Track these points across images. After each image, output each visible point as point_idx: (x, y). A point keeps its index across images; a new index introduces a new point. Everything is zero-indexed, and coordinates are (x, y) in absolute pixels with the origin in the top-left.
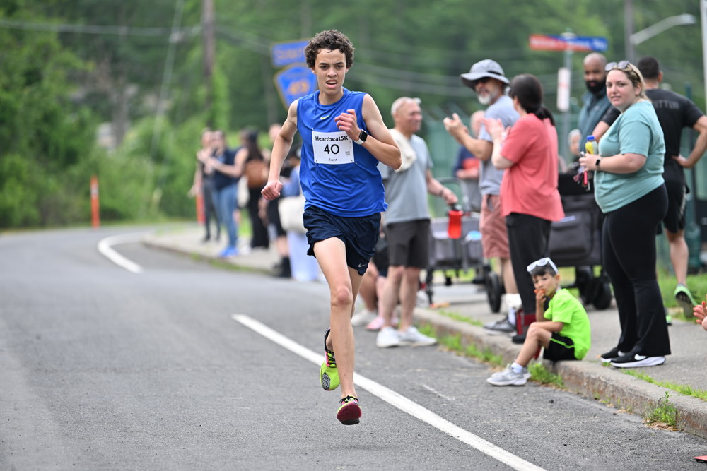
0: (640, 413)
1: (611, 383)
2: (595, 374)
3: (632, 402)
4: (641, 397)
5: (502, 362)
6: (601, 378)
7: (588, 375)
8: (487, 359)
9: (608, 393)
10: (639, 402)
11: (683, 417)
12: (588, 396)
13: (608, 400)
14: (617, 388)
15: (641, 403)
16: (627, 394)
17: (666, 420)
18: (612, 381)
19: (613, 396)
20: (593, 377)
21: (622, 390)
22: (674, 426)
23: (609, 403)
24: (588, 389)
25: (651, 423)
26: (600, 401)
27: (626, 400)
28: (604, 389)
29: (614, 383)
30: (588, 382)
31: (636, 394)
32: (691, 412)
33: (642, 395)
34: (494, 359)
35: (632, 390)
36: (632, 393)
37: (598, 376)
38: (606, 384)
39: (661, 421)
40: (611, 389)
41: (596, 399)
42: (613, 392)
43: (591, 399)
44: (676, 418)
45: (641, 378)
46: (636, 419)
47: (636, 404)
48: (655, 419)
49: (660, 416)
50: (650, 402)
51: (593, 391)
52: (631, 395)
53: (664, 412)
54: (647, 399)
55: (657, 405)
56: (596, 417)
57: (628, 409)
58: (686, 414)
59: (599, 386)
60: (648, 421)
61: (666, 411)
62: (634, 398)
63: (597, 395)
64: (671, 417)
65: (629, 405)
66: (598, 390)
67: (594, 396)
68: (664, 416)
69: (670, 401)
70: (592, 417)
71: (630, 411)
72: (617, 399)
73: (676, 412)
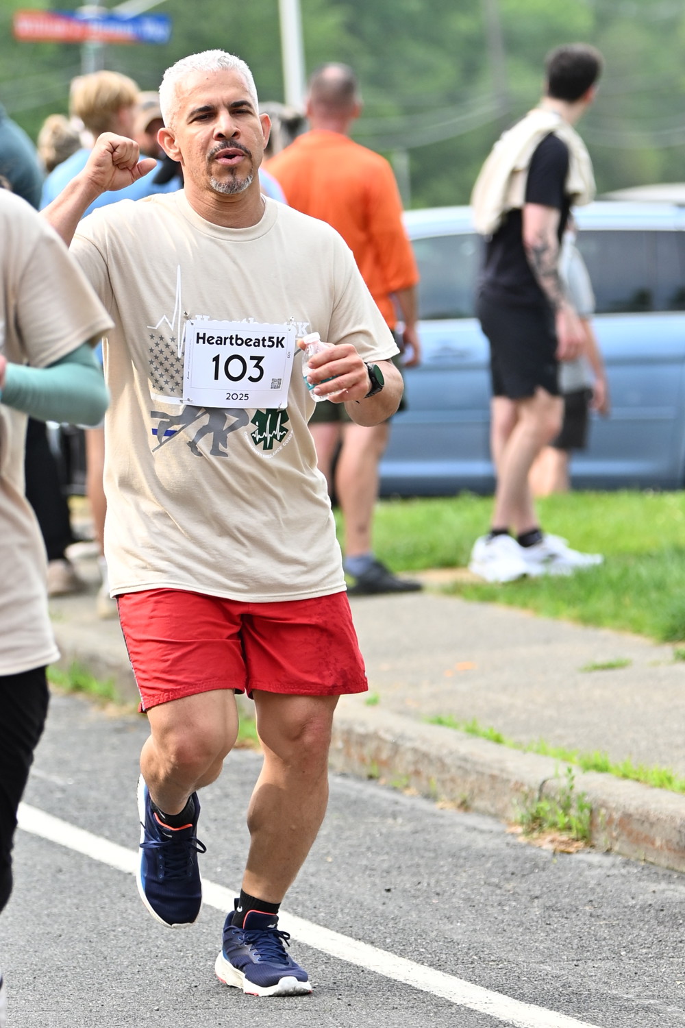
0: (492, 810)
1: (409, 745)
2: (363, 724)
3: (468, 786)
4: (493, 777)
5: (116, 695)
6: (382, 734)
7: (345, 727)
8: (77, 688)
9: (404, 764)
10: (487, 787)
11: (610, 821)
12: (347, 771)
13: (404, 781)
14: (425, 756)
15: (493, 788)
16: (453, 770)
17: (569, 828)
18: (411, 739)
19: (417, 773)
20: (360, 730)
21: (440, 760)
22: (587, 838)
23: (407, 787)
24: (348, 755)
25: (529, 832)
26: (383, 781)
27: (453, 780)
28: (391, 758)
29: (417, 744)
30: (347, 742)
31: (479, 768)
32: (632, 810)
33: (496, 772)
34: (96, 687)
35: (465, 760)
36: (468, 766)
37: (371, 728)
38: (396, 748)
39: (554, 825)
40: (410, 757)
41: (371, 777)
42: (416, 763)
43: (359, 778)
44: (592, 823)
45: (473, 732)
46: (487, 824)
47: (481, 791)
48: (536, 823)
49: (551, 818)
50: (518, 787)
51: (362, 760)
52: (466, 772)
53: (560, 812)
54: (508, 781)
55: (537, 795)
56: (400, 820)
57: (459, 801)
58: (616, 816)
59: (378, 749)
60: (520, 829)
61: (566, 808)
62: (473, 777)
63: (374, 770)
64: (580, 821)
65: (462, 792)
66: (376, 759)
67: (365, 772)
68: (562, 820)
69: (579, 788)
70: (390, 821)
71: (465, 806)
72: (429, 779)
73: (591, 811)
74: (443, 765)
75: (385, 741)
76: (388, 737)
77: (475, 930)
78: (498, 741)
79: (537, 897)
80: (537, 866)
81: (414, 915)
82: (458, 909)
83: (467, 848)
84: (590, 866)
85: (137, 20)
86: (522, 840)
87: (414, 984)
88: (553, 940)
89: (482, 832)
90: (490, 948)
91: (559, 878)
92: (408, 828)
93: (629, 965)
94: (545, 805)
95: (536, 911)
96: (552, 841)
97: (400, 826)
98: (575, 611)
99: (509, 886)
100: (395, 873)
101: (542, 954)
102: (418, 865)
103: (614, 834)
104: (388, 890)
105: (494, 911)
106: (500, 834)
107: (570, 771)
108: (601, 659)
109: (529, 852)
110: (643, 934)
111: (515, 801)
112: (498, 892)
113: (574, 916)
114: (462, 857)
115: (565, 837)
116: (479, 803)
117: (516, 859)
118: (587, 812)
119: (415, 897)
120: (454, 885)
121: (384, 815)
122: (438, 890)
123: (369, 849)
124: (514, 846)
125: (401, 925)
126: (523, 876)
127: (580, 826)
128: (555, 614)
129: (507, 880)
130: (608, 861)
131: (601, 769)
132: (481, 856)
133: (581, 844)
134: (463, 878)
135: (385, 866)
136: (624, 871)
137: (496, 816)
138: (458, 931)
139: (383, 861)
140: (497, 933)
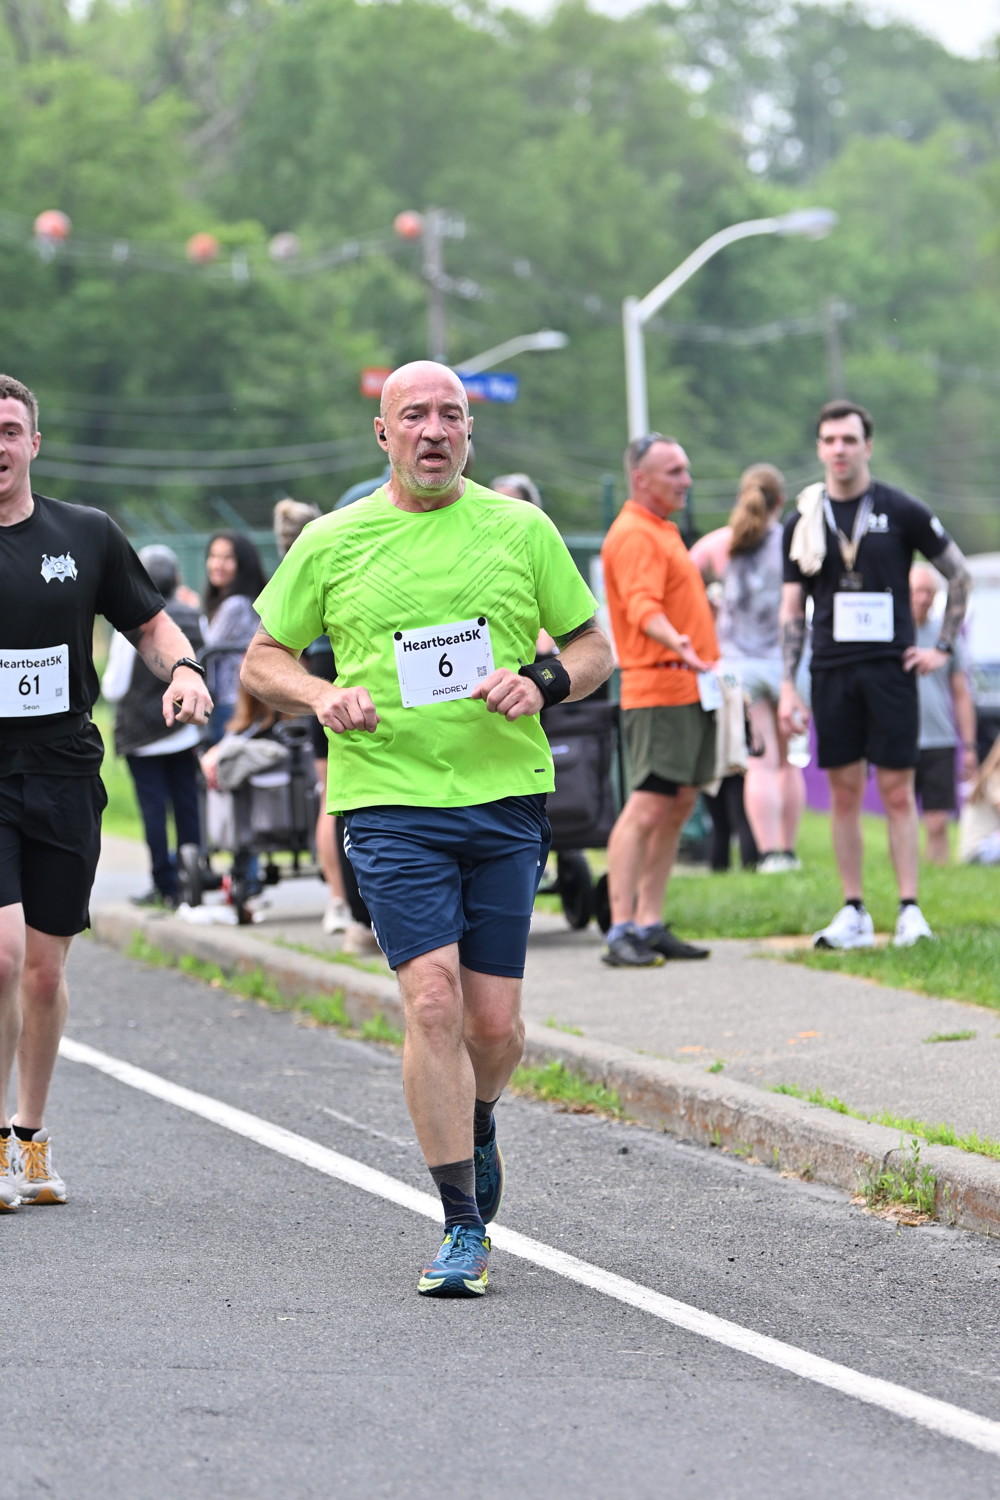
0: (836, 1181)
1: (752, 1113)
2: (706, 1091)
3: (811, 1156)
4: (836, 1147)
6: (724, 1101)
7: (688, 1093)
9: (746, 1133)
10: (830, 1158)
11: (955, 1195)
12: (691, 1138)
13: (748, 1150)
14: (769, 1124)
15: (837, 1158)
16: (796, 1139)
17: (913, 1200)
18: (754, 1107)
19: (760, 1141)
20: (703, 1097)
21: (784, 1129)
22: (932, 1212)
23: (750, 1156)
24: (691, 1120)
25: (872, 1204)
26: (725, 1149)
27: (796, 1150)
28: (734, 1126)
29: (761, 1113)
30: (690, 1109)
31: (822, 1138)
32: (977, 1184)
33: (840, 1142)
35: (810, 1130)
36: (812, 1136)
37: (714, 1097)
38: (739, 1115)
39: (898, 1197)
40: (753, 1125)
41: (713, 1145)
42: (758, 1131)
43: (701, 1145)
44: (936, 1196)
45: (817, 1102)
46: (831, 1195)
47: (824, 1162)
48: (880, 1195)
49: (895, 1190)
50: (862, 1158)
51: (705, 1127)
52: (810, 1141)
53: (905, 1184)
54: (853, 1151)
55: (881, 1166)
56: (742, 1189)
57: (802, 1171)
58: (962, 1189)
59: (721, 1117)
60: (863, 1201)
61: (911, 1181)
62: (817, 1147)
63: (717, 1138)
64: (925, 1193)
65: (805, 1162)
66: (718, 1127)
67: (708, 1139)
68: (906, 1192)
69: (924, 1160)
70: (733, 1189)
71: (808, 1176)
72: (772, 1148)
73: (936, 1184)
74: (787, 1134)
75: (729, 1109)
76: (732, 1105)
77: (819, 1302)
78: (842, 1111)
79: (881, 1270)
80: (881, 1238)
81: (758, 1284)
82: (802, 1280)
83: (811, 1219)
84: (935, 1239)
86: (866, 1211)
87: (759, 1356)
88: (897, 1314)
89: (826, 1202)
90: (835, 1321)
91: (904, 1250)
92: (751, 1197)
93: (974, 1339)
94: (890, 1177)
95: (880, 1283)
96: (896, 1213)
97: (743, 1195)
98: (919, 982)
99: (854, 1258)
100: (738, 1242)
101: (888, 1327)
102: (761, 1235)
103: (959, 1208)
104: (732, 1260)
105: (839, 1283)
106: (842, 1205)
107: (915, 1143)
108: (945, 1031)
109: (873, 1223)
110: (989, 1309)
111: (859, 1172)
112: (842, 1263)
113: (919, 1289)
114: (805, 1227)
115: (909, 1210)
116: (821, 1173)
117: (860, 1231)
118: (932, 1185)
119: (758, 1266)
120: (798, 1256)
121: (727, 1183)
122: (782, 1260)
123: (712, 1217)
124: (858, 1218)
125: (745, 1296)
126: (868, 1248)
127: (924, 1199)
128: (899, 983)
129: (851, 1252)
130: (952, 1234)
131: (946, 1142)
132: (824, 1227)
133: (925, 1216)
134: (807, 1248)
135: (728, 1235)
136: (968, 1245)
137: (840, 1187)
138: (802, 1302)
139: (726, 1230)
140: (841, 1305)
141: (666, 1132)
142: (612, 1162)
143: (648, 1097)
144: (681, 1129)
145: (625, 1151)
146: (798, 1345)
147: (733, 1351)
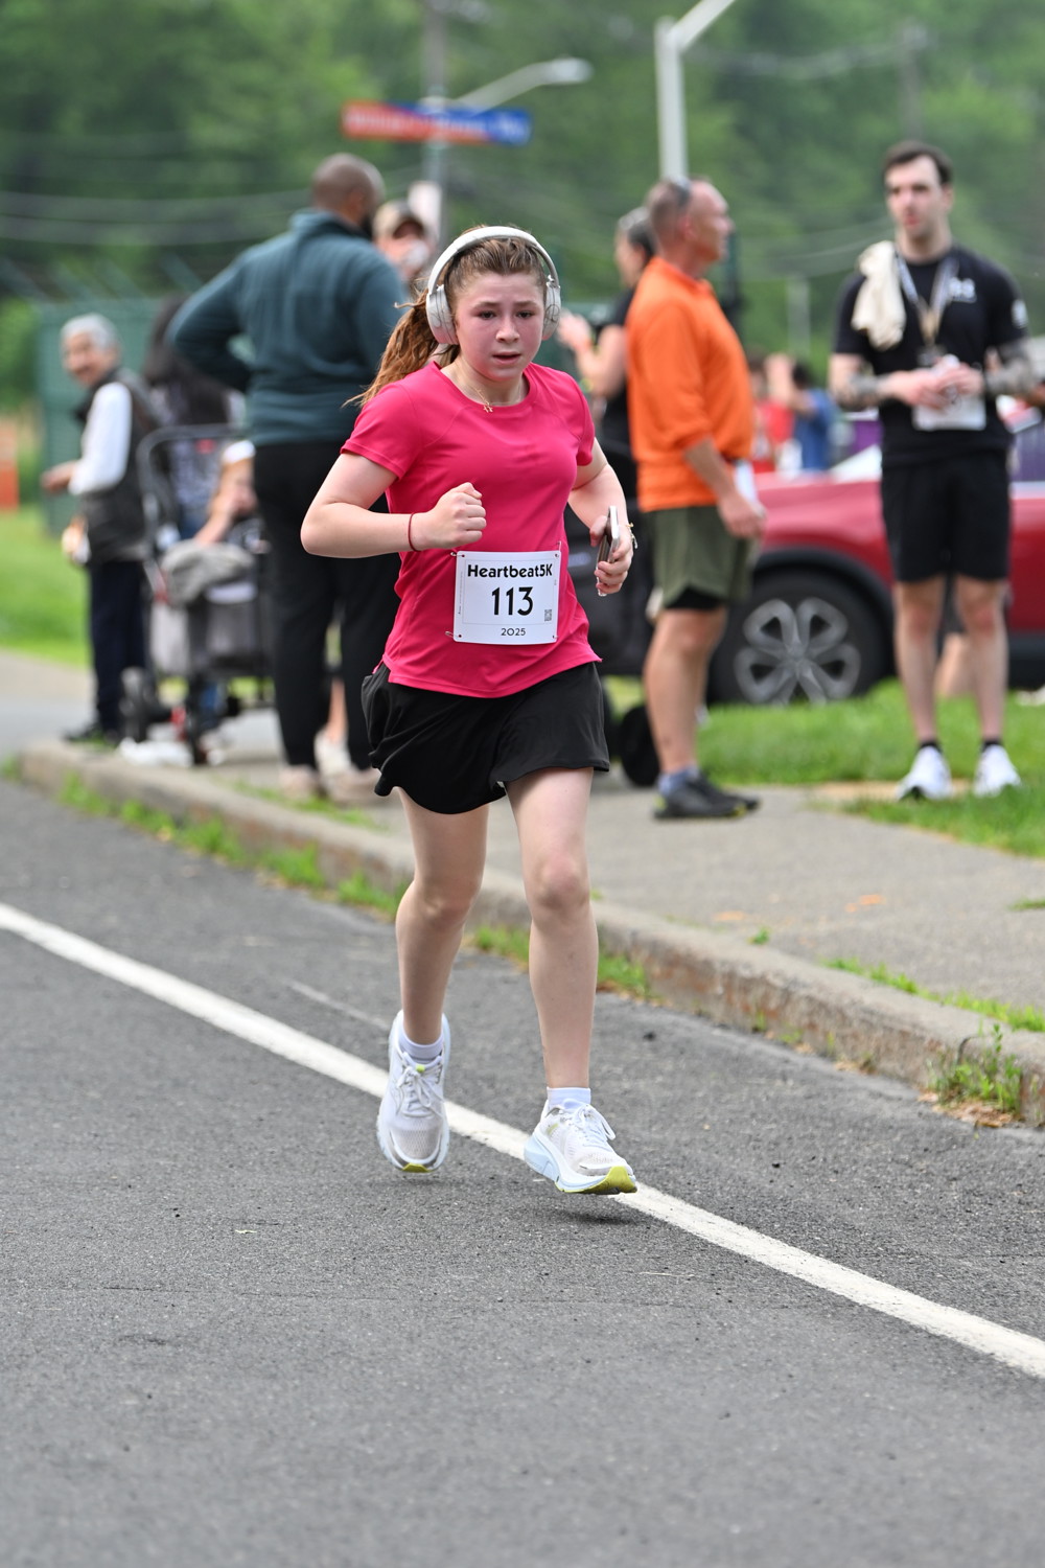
0: (902, 1073)
1: (803, 992)
2: (748, 966)
3: (873, 1044)
4: (904, 1034)
6: (770, 978)
7: (726, 969)
9: (796, 1015)
10: (896, 1046)
11: (1042, 1091)
12: (729, 1022)
13: (797, 1036)
14: (822, 1005)
15: (903, 1047)
16: (855, 1024)
17: (994, 1097)
18: (805, 986)
19: (812, 1026)
20: (745, 973)
21: (841, 1011)
22: (1015, 1111)
23: (800, 1042)
24: (729, 1002)
25: (945, 1101)
26: (770, 1035)
27: (855, 1036)
28: (782, 1007)
29: (813, 992)
30: (728, 987)
31: (886, 1022)
33: (907, 1028)
35: (872, 1013)
36: (875, 1020)
37: (758, 971)
38: (787, 995)
39: (976, 1093)
40: (803, 1006)
41: (756, 1030)
42: (810, 1014)
43: (741, 1030)
44: (1022, 1092)
45: (880, 979)
46: (896, 1090)
47: (889, 1050)
48: (954, 1090)
49: (972, 1085)
50: (934, 1046)
51: (746, 1009)
52: (871, 1026)
53: (984, 1077)
54: (922, 1038)
55: (956, 1056)
56: (790, 1083)
57: (862, 1061)
59: (766, 997)
60: (934, 1097)
61: (991, 1074)
62: (879, 1033)
63: (760, 1022)
64: (1008, 1089)
65: (866, 1051)
66: (762, 1008)
67: (749, 1023)
68: (986, 1087)
69: (1007, 1049)
70: (779, 1083)
71: (869, 1067)
72: (826, 1034)
73: (1022, 1078)
74: (844, 1017)
75: (774, 987)
76: (778, 982)
77: (880, 1217)
78: (910, 990)
79: (955, 1179)
80: (955, 1141)
81: (808, 1196)
82: (861, 1190)
83: (871, 1118)
84: (1019, 1143)
85: (489, 115)
86: (937, 1109)
87: (807, 1279)
88: (973, 1231)
89: (889, 1099)
90: (900, 1238)
91: (982, 1156)
92: (801, 1092)
94: (966, 1069)
95: (954, 1195)
96: (974, 1112)
97: (791, 1090)
98: (1004, 838)
99: (922, 1165)
100: (784, 1145)
101: (961, 1246)
102: (812, 1137)
104: (777, 1166)
105: (904, 1194)
106: (910, 1102)
107: (997, 1028)
108: (1036, 896)
109: (946, 1124)
111: (930, 1063)
112: (909, 1171)
113: (999, 1202)
114: (866, 1128)
115: (988, 1108)
116: (886, 1064)
117: (930, 1132)
118: (1016, 1079)
119: (807, 1174)
120: (855, 1162)
121: (771, 1075)
122: (836, 1166)
123: (753, 1115)
124: (928, 1117)
125: (792, 1208)
126: (939, 1152)
127: (1007, 1095)
128: (980, 840)
129: (919, 1157)
130: (1040, 1137)
131: (1033, 1027)
132: (887, 1127)
133: (1008, 1117)
134: (866, 1153)
135: (773, 1136)
137: (907, 1080)
138: (859, 1216)
139: (769, 1130)
140: (907, 1220)
141: (700, 1014)
142: (635, 1050)
143: (679, 973)
144: (718, 1011)
145: (650, 1037)
146: (855, 1267)
147: (778, 1273)
